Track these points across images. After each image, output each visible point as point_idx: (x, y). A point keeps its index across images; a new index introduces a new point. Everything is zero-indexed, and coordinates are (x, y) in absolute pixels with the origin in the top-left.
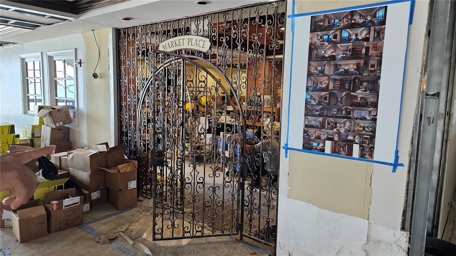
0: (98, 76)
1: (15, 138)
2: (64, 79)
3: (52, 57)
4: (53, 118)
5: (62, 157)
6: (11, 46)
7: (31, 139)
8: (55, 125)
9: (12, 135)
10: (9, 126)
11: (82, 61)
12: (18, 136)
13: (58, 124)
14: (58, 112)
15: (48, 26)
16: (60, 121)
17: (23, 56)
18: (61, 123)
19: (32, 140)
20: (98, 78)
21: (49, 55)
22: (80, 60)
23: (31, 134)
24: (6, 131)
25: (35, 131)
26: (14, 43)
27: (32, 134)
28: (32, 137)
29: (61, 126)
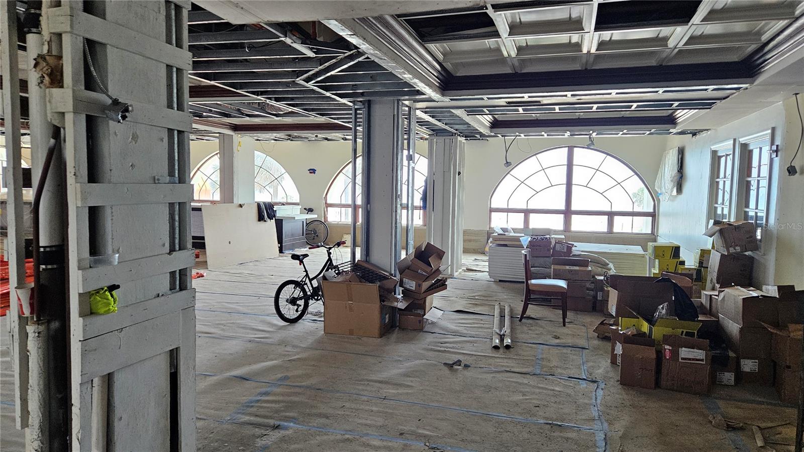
0: (797, 171)
1: (679, 264)
2: (757, 179)
3: (747, 144)
4: (724, 238)
5: (713, 296)
6: (704, 134)
7: (698, 269)
8: (728, 251)
9: (675, 260)
10: (673, 248)
11: (779, 148)
12: (683, 263)
13: (732, 250)
14: (734, 230)
15: (724, 101)
16: (737, 245)
17: (714, 148)
18: (738, 249)
19: (698, 271)
20: (797, 175)
21: (743, 142)
22: (777, 146)
23: (698, 262)
24: (668, 254)
25: (704, 258)
26: (707, 130)
27: (700, 262)
28: (699, 266)
29: (737, 253)
